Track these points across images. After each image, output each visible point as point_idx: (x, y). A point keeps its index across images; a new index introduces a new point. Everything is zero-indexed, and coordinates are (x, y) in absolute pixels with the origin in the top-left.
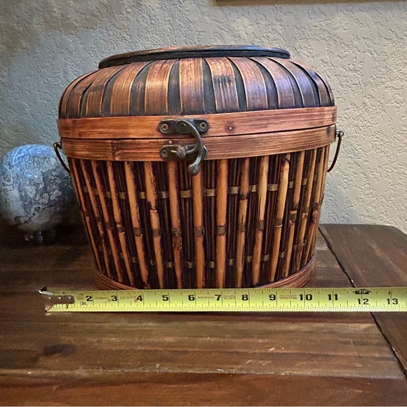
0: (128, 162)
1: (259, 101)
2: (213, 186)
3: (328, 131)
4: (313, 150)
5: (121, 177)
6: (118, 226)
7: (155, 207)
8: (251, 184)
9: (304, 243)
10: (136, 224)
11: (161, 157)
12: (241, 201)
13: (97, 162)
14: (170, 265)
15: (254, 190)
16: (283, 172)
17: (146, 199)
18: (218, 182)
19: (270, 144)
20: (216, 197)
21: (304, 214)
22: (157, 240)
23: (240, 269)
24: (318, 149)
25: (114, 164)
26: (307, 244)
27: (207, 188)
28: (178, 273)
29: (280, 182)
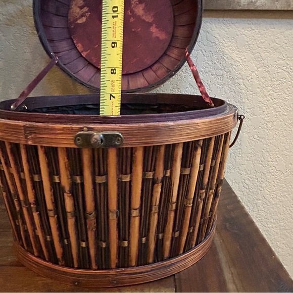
0: (42, 147)
2: (128, 171)
3: (234, 116)
4: (222, 135)
5: (35, 161)
6: (32, 206)
7: (69, 191)
8: (165, 169)
9: (209, 215)
10: (50, 205)
11: (76, 144)
12: (156, 185)
13: (11, 144)
14: (84, 244)
15: (168, 174)
16: (195, 156)
17: (59, 183)
18: (134, 168)
19: (185, 132)
20: (130, 182)
21: (211, 191)
22: (71, 222)
23: (152, 246)
24: (225, 134)
25: (27, 147)
26: (212, 216)
27: (122, 174)
28: (92, 252)
29: (192, 166)
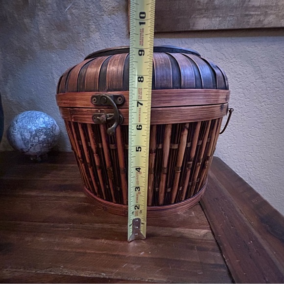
0: (80, 123)
1: (165, 82)
3: (222, 108)
4: (208, 121)
8: (158, 143)
9: (197, 180)
10: (88, 160)
11: (93, 121)
12: (150, 154)
14: (107, 187)
15: (160, 147)
16: (183, 136)
17: (91, 147)
21: (198, 163)
23: (150, 195)
24: (212, 120)
26: (199, 181)
27: (126, 144)
28: (112, 192)
29: (180, 143)
